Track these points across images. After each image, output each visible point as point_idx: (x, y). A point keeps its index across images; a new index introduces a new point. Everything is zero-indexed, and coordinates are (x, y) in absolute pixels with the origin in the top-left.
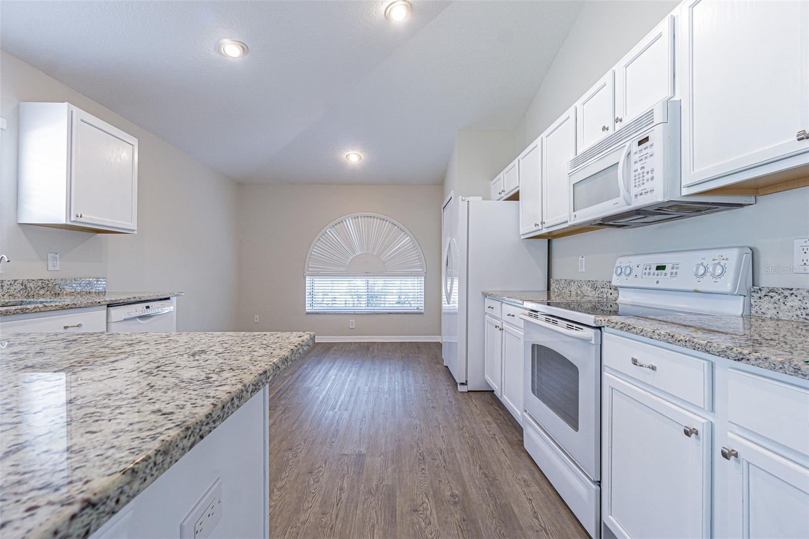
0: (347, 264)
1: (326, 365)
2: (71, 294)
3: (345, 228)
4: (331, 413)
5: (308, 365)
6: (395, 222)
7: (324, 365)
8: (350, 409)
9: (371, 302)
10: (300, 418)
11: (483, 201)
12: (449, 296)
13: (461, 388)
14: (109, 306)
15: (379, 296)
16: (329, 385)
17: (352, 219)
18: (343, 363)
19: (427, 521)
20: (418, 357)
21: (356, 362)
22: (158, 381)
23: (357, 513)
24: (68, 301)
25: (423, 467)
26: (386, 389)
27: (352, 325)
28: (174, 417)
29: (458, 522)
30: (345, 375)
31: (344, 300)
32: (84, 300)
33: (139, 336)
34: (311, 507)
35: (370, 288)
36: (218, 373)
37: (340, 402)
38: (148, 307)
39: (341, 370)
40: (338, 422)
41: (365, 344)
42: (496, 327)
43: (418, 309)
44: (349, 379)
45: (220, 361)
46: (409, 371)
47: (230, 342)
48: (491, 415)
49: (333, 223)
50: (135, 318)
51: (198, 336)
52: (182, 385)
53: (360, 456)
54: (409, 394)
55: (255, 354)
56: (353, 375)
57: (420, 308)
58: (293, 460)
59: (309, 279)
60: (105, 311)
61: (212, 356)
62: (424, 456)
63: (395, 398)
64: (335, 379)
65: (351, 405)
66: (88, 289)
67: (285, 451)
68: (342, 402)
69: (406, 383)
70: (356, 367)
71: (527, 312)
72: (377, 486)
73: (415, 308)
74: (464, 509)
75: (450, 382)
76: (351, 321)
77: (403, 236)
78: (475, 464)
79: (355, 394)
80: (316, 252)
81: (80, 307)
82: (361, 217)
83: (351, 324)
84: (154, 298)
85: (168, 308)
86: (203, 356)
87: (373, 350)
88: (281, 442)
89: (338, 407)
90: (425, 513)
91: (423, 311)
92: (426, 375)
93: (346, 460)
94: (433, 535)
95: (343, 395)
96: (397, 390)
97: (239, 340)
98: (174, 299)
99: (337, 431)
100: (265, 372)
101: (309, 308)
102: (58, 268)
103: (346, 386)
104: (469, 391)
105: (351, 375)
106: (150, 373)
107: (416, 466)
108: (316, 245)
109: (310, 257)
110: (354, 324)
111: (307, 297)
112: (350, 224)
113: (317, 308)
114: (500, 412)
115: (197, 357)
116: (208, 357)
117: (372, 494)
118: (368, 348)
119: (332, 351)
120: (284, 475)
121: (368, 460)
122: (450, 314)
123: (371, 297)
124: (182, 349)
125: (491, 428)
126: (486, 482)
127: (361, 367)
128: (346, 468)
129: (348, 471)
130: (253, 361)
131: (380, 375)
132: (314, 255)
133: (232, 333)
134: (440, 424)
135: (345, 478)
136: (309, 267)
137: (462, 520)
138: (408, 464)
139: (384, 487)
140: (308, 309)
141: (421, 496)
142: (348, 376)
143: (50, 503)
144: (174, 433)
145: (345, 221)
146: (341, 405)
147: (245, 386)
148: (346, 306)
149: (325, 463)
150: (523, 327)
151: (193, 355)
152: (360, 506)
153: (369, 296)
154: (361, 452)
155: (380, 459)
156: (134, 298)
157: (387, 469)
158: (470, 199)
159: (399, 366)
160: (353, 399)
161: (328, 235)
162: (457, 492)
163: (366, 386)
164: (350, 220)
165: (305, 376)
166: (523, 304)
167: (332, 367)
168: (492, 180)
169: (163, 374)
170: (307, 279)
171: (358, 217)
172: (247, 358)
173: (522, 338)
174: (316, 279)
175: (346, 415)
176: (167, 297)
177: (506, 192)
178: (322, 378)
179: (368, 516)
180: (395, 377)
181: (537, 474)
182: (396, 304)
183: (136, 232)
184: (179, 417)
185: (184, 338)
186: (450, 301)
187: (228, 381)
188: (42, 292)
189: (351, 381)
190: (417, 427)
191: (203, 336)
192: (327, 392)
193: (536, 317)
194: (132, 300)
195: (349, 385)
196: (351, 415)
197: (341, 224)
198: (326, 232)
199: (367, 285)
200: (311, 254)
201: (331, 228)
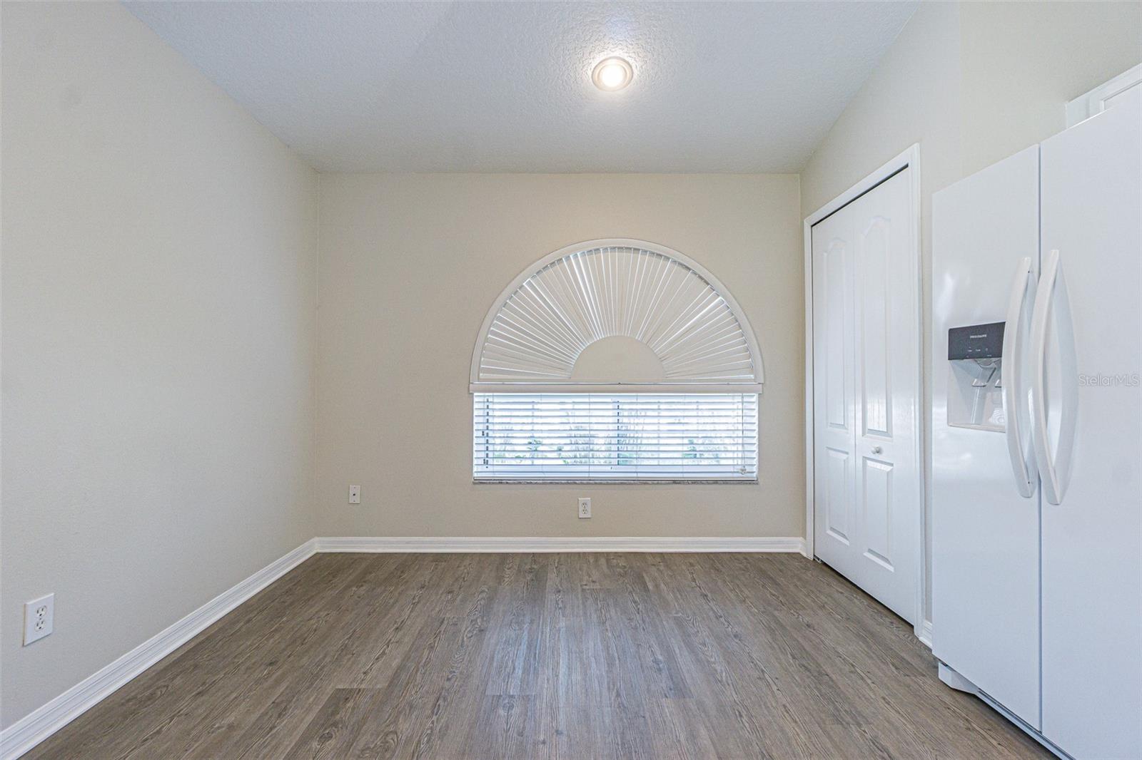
0: (573, 362)
3: (569, 282)
6: (688, 261)
17: (583, 255)
27: (585, 511)
35: (625, 420)
43: (743, 471)
49: (539, 264)
57: (748, 469)
59: (481, 400)
73: (738, 469)
76: (581, 500)
77: (706, 295)
80: (497, 335)
82: (605, 249)
83: (581, 508)
91: (754, 476)
101: (480, 469)
108: (500, 319)
109: (484, 348)
110: (589, 508)
111: (475, 441)
112: (579, 268)
113: (497, 469)
132: (493, 342)
136: (480, 370)
140: (479, 471)
145: (568, 258)
161: (526, 292)
164: (580, 259)
168: (1070, 101)
170: (476, 399)
171: (597, 251)
174: (496, 400)
197: (557, 267)
198: (521, 287)
199: (615, 413)
200: (487, 340)
201: (533, 277)
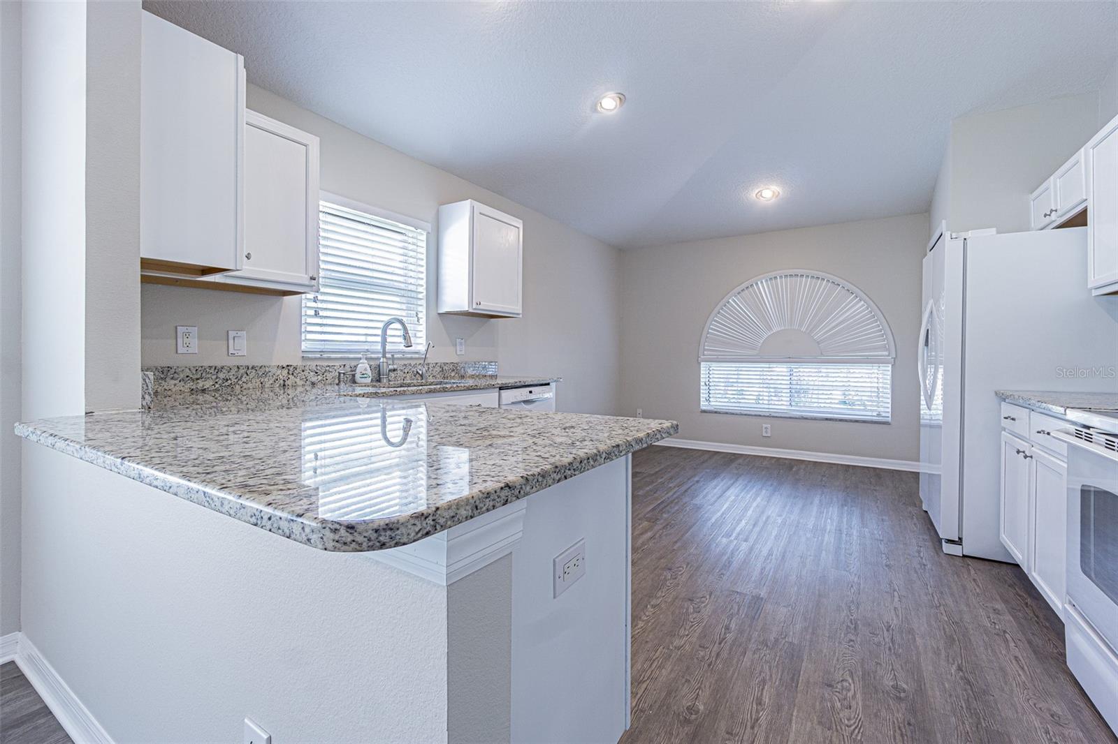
0: (760, 345)
1: (725, 481)
2: (472, 377)
3: (758, 297)
4: (725, 540)
5: (701, 478)
6: (837, 280)
7: (722, 480)
8: (751, 541)
9: (796, 400)
10: (684, 538)
11: (999, 235)
12: (930, 398)
13: (947, 548)
14: (501, 388)
15: (811, 392)
16: (725, 506)
17: (766, 281)
18: (749, 482)
19: (846, 703)
20: (875, 490)
21: (769, 483)
22: (539, 441)
23: (745, 660)
24: (470, 382)
25: (853, 638)
26: (810, 526)
27: (766, 432)
28: (548, 460)
29: (898, 722)
30: (751, 497)
31: (757, 393)
32: (482, 382)
33: (526, 412)
34: (687, 635)
35: (794, 378)
36: (581, 442)
37: (738, 529)
38: (531, 392)
39: (745, 491)
40: (732, 553)
41: (787, 462)
42: (1018, 452)
43: (879, 415)
44: (755, 504)
45: (584, 434)
46: (854, 508)
47: (595, 423)
48: (1006, 601)
49: (739, 289)
50: (520, 402)
51: (569, 416)
52: (554, 444)
53: (757, 599)
54: (848, 539)
55: (614, 432)
56: (762, 500)
57: (884, 414)
58: (671, 582)
59: (705, 365)
60: (497, 394)
61: (579, 431)
62: (856, 623)
63: (823, 540)
64: (734, 501)
65: (754, 536)
66: (483, 372)
67: (663, 569)
68: (742, 529)
69: (845, 523)
70: (767, 490)
71: (1072, 428)
72: (776, 640)
73: (875, 414)
74: (913, 711)
75: (930, 536)
76: (764, 426)
77: (852, 300)
78: (951, 660)
79: (761, 524)
80: (715, 330)
81: (480, 389)
82: (781, 277)
83: (764, 430)
84: (535, 383)
85: (549, 394)
86: (572, 430)
87: (799, 470)
88: (661, 558)
89: (734, 535)
90: (844, 693)
91: (889, 420)
92: (884, 517)
93: (738, 599)
94: (852, 722)
95: (743, 522)
96: (828, 531)
97: (603, 421)
98: (553, 385)
99: (730, 563)
100: (618, 446)
101: (705, 403)
102: (463, 353)
103: (750, 512)
104: (964, 556)
105: (759, 499)
106: (535, 436)
107: (841, 634)
108: (716, 321)
109: (707, 337)
110: (769, 431)
111: (701, 388)
112: (763, 288)
113: (715, 404)
114: (1029, 601)
115: (567, 430)
116: (574, 431)
117: (767, 646)
118: (791, 468)
119: (733, 465)
120: (659, 594)
121: (769, 607)
122: (931, 426)
123: (796, 392)
124: (557, 424)
125: (999, 620)
126: (966, 690)
127: (775, 491)
128: (737, 607)
129: (738, 610)
130: (610, 438)
131: (803, 506)
132: (712, 334)
133: (598, 416)
134: (895, 590)
135: (734, 619)
136: (705, 350)
137: (906, 722)
138: (828, 627)
139: (787, 645)
140: (704, 405)
141: (841, 672)
142: (755, 499)
143: (492, 481)
144: (549, 467)
145: (757, 284)
146: (739, 534)
147: (599, 452)
148: (759, 403)
149: (710, 596)
150: (1066, 455)
151: (565, 429)
152: (749, 654)
153: (793, 391)
154: (760, 594)
155: (785, 610)
156: (520, 382)
157: (795, 624)
158: (969, 234)
159: (837, 498)
160: (757, 529)
161: (732, 305)
162: (905, 686)
163: (779, 516)
164: (764, 283)
165: (696, 490)
166: (1065, 414)
167: (732, 484)
168: (1031, 193)
169: (543, 438)
170: (702, 365)
171: (776, 278)
172: (606, 435)
173: (1065, 474)
174: (714, 366)
175: (744, 546)
176: (547, 382)
177: (1059, 213)
178: (718, 496)
179: (758, 669)
180: (827, 512)
181: (1087, 713)
182: (837, 404)
183: (521, 316)
184: (552, 460)
185: (559, 416)
186: (932, 404)
187: (587, 447)
188: (453, 374)
189: (757, 506)
190: (852, 586)
191: (574, 416)
192: (723, 514)
193: (1089, 439)
194: (518, 384)
195: (753, 511)
196: (751, 549)
197: (751, 289)
198: (728, 302)
199: (788, 378)
200: (708, 333)
201: (735, 296)
